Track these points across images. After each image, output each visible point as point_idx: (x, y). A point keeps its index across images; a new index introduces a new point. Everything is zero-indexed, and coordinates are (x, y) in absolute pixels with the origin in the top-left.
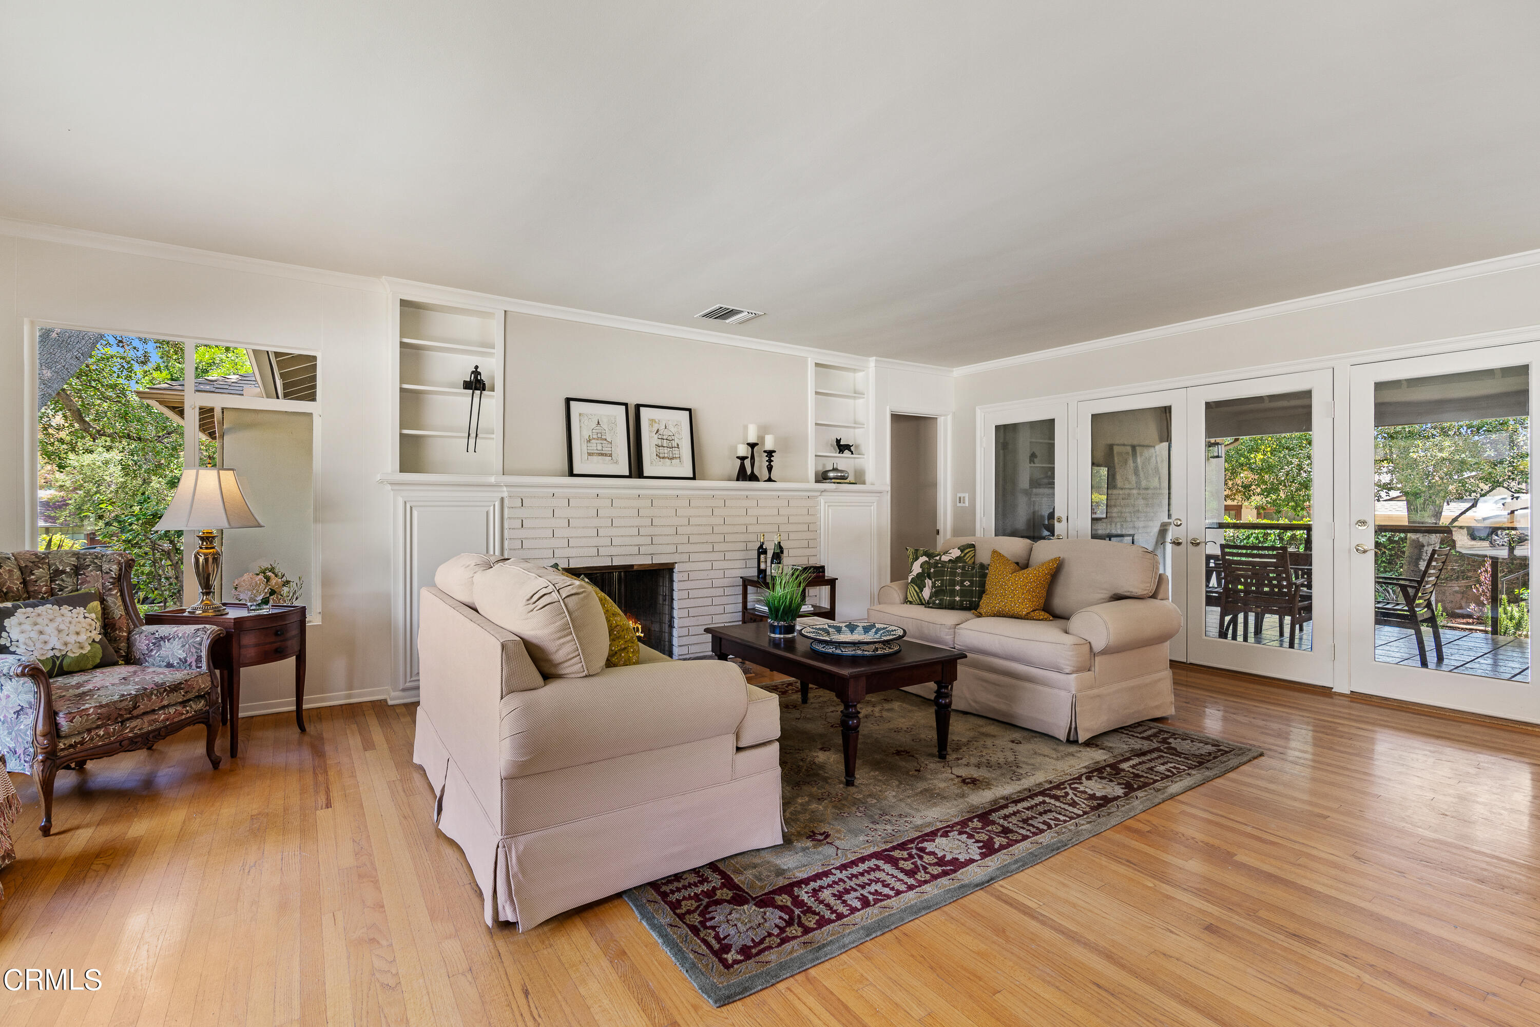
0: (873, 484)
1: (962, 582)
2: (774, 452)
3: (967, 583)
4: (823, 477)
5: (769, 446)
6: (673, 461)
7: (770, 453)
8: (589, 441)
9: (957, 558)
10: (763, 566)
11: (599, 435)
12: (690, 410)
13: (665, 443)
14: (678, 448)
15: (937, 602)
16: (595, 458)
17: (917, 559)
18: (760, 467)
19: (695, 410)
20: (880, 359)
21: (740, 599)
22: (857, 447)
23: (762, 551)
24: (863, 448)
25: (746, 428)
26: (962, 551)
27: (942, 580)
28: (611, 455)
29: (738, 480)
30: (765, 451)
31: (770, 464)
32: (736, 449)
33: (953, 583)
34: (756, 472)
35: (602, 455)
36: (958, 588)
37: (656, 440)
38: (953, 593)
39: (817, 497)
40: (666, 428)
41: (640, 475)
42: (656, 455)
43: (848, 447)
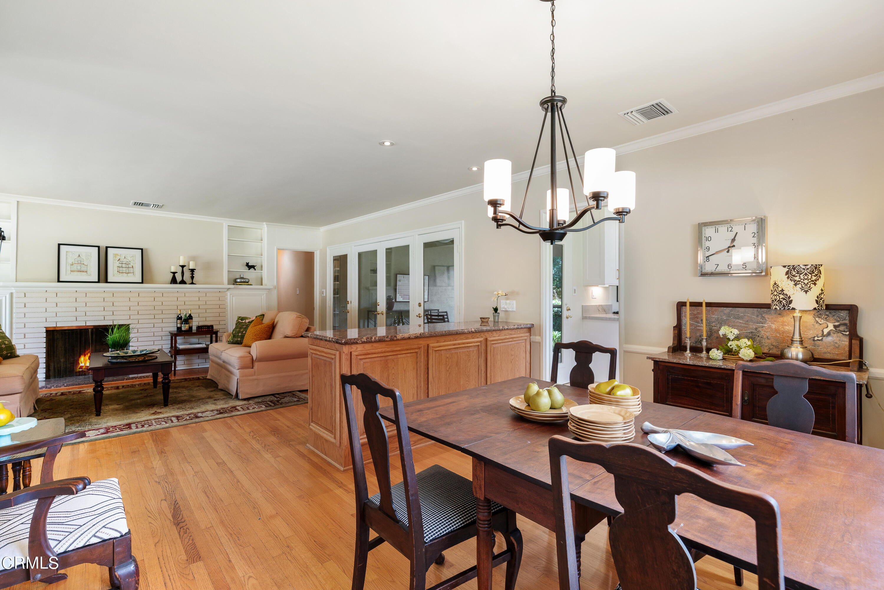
0: (266, 285)
2: (195, 269)
5: (192, 266)
6: (129, 274)
7: (192, 271)
8: (72, 265)
10: (179, 326)
11: (79, 262)
12: (142, 249)
13: (124, 265)
14: (133, 268)
16: (76, 273)
18: (187, 277)
19: (146, 249)
20: (269, 223)
23: (179, 318)
24: (263, 267)
25: (179, 258)
28: (86, 272)
29: (171, 284)
30: (190, 269)
31: (192, 276)
32: (172, 268)
34: (184, 280)
35: (80, 271)
37: (117, 264)
39: (227, 292)
40: (125, 258)
41: (106, 281)
42: (118, 271)
43: (253, 267)
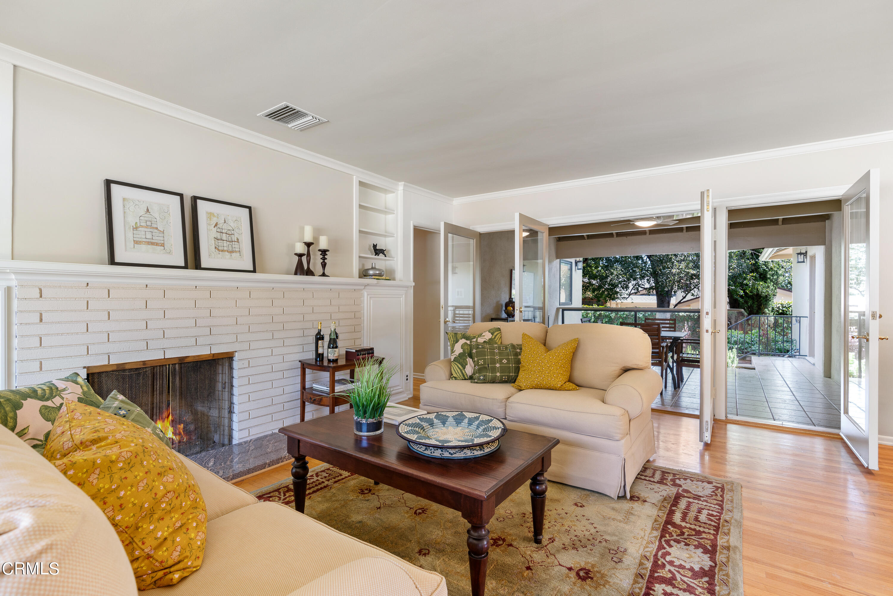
0: (401, 280)
1: (501, 360)
2: (328, 251)
3: (505, 361)
4: (364, 274)
5: (323, 244)
6: (234, 255)
7: (324, 252)
8: (136, 228)
9: (490, 339)
10: (320, 351)
11: (149, 223)
12: (250, 208)
13: (224, 237)
14: (238, 242)
15: (482, 378)
16: (144, 247)
17: (457, 341)
18: (315, 264)
19: (255, 208)
20: (406, 184)
21: (299, 379)
22: (389, 251)
23: (319, 337)
24: (393, 253)
25: (302, 230)
26: (492, 334)
27: (484, 359)
28: (163, 245)
29: (296, 274)
30: (319, 250)
31: (324, 262)
32: (293, 246)
33: (494, 362)
34: (311, 268)
35: (152, 244)
36: (498, 365)
37: (214, 233)
38: (494, 370)
39: (361, 290)
40: (225, 222)
41: (197, 266)
42: (215, 248)
43: (382, 251)
